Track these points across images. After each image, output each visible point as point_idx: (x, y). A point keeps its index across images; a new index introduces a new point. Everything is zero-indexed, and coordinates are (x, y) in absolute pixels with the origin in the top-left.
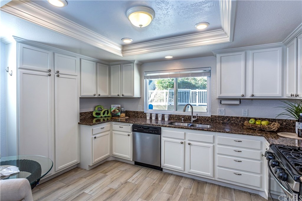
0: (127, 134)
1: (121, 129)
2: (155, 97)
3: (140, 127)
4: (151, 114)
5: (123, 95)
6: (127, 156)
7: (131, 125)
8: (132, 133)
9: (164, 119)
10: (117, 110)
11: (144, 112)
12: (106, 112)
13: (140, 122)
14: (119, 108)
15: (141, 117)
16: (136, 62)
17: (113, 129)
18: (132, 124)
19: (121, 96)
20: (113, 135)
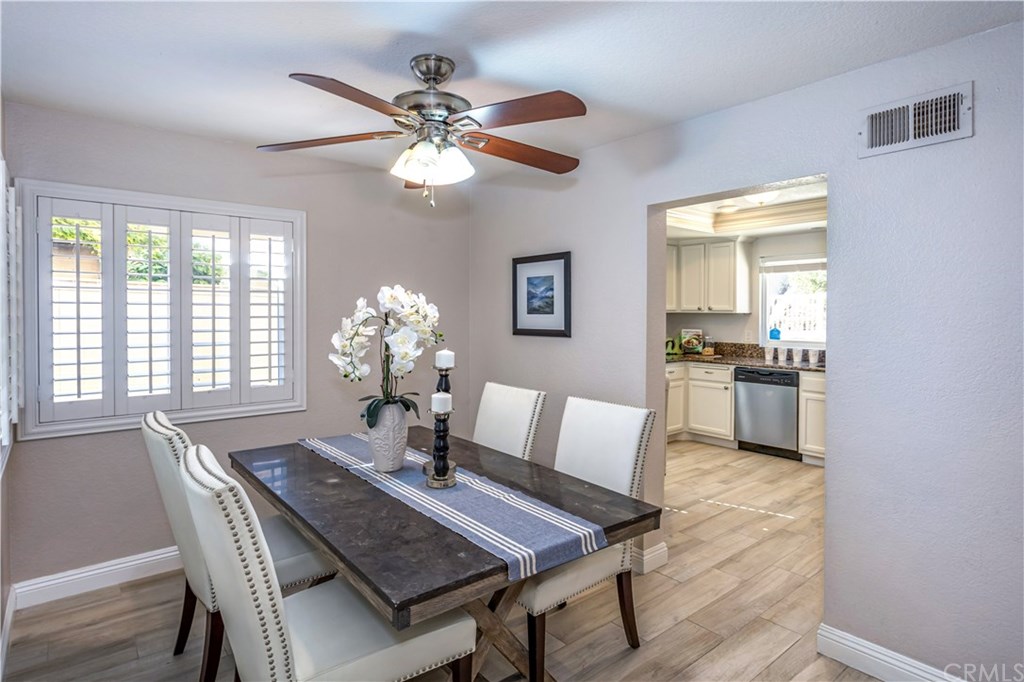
0: (723, 386)
1: (708, 377)
2: (788, 315)
3: (753, 372)
4: (776, 350)
5: (710, 309)
6: (722, 431)
7: (732, 368)
8: (733, 385)
9: (808, 361)
10: (695, 341)
11: (758, 345)
12: (670, 344)
13: (750, 363)
14: (699, 336)
15: (752, 357)
16: (740, 239)
17: (690, 376)
18: (734, 367)
19: (706, 311)
20: (691, 387)
